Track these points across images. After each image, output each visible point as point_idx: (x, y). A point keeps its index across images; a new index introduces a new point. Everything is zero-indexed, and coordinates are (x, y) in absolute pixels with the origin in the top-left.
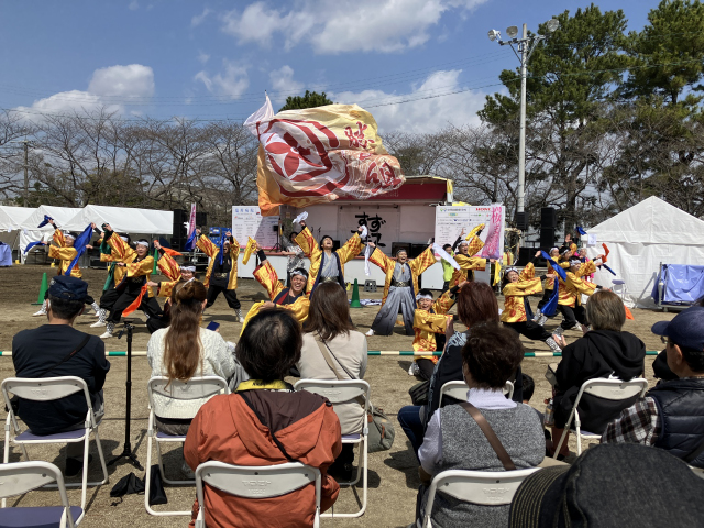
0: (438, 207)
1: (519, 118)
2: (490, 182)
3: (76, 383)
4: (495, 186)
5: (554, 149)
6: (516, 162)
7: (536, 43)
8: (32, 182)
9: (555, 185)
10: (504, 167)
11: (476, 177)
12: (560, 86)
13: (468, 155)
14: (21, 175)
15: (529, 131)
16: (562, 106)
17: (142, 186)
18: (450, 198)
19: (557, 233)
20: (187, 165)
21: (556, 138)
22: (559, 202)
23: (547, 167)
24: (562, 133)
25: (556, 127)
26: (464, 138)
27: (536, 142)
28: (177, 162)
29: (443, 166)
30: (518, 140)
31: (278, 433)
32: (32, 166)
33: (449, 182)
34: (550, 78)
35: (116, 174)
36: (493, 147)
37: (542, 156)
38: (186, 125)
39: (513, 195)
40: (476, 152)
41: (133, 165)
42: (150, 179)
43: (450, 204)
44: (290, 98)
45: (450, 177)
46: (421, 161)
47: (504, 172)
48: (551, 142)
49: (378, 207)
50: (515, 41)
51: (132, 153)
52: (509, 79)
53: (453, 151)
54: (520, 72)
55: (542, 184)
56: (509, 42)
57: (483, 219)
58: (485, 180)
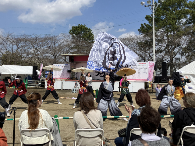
1: (152, 32)
2: (143, 54)
4: (145, 55)
5: (165, 42)
6: (152, 47)
7: (157, 6)
9: (166, 54)
10: (148, 48)
11: (138, 52)
12: (166, 20)
13: (135, 45)
15: (156, 36)
16: (167, 27)
17: (22, 58)
19: (167, 71)
20: (38, 50)
22: (167, 60)
23: (163, 48)
24: (168, 36)
25: (165, 34)
26: (133, 39)
27: (159, 39)
28: (34, 49)
30: (152, 39)
34: (163, 17)
35: (13, 54)
36: (144, 41)
37: (161, 44)
38: (37, 37)
40: (138, 43)
41: (19, 51)
42: (25, 55)
44: (73, 27)
47: (148, 50)
48: (164, 39)
50: (150, 5)
51: (19, 46)
52: (148, 18)
53: (130, 43)
54: (152, 15)
55: (162, 54)
56: (148, 6)
57: (141, 67)
58: (141, 53)
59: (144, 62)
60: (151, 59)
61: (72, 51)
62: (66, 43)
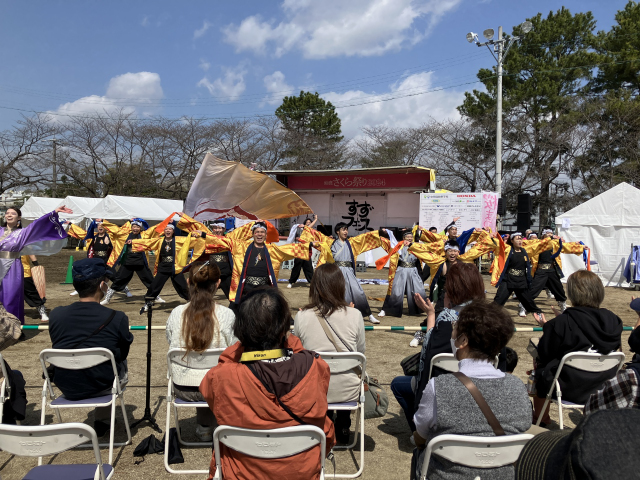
0: (422, 195)
1: (496, 112)
2: (470, 171)
3: (105, 354)
4: (474, 175)
5: (529, 141)
6: (494, 153)
7: (511, 44)
8: (60, 176)
9: (530, 173)
10: (482, 157)
11: (456, 166)
12: (533, 82)
13: (449, 147)
14: (50, 170)
15: (505, 124)
16: (535, 101)
17: (155, 178)
18: (433, 185)
19: (533, 217)
20: (195, 159)
21: (530, 130)
22: (534, 189)
23: (523, 157)
24: (536, 126)
25: (530, 120)
26: (445, 131)
27: (512, 134)
28: (187, 156)
29: (426, 157)
30: (495, 132)
31: (283, 398)
32: (60, 161)
33: (432, 171)
34: (525, 75)
35: (132, 167)
36: (472, 138)
38: (194, 123)
39: (491, 182)
40: (457, 143)
41: (148, 160)
42: (162, 171)
43: (433, 191)
44: (286, 98)
45: (432, 167)
46: (405, 153)
47: (482, 161)
48: (525, 134)
49: (367, 194)
50: (492, 42)
51: (147, 149)
52: (486, 77)
53: (435, 143)
54: (496, 70)
55: (518, 173)
56: (486, 43)
57: (464, 205)
58: (465, 169)
59: (472, 194)
60: (491, 186)
61: (283, 162)
62: (268, 141)
